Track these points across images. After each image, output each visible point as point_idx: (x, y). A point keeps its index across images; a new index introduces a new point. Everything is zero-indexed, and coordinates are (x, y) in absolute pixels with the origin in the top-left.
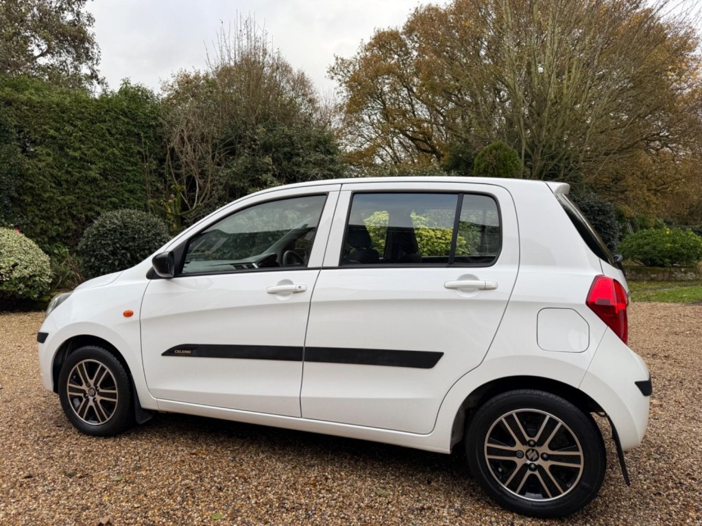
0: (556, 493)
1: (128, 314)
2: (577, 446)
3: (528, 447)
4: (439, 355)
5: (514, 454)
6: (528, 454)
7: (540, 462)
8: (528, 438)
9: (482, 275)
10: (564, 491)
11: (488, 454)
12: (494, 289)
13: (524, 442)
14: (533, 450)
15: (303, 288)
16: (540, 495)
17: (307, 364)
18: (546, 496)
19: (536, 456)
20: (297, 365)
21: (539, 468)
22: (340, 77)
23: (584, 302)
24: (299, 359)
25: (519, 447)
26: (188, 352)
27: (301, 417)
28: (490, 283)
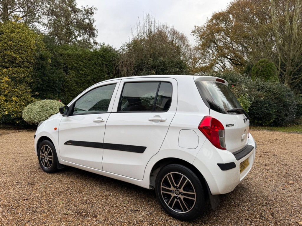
0: (186, 210)
1: (56, 129)
2: (194, 191)
3: (176, 189)
4: (145, 148)
5: (170, 191)
6: (176, 192)
7: (180, 196)
8: (175, 185)
9: (162, 115)
10: (189, 210)
11: (162, 190)
12: (165, 121)
13: (174, 187)
14: (178, 190)
15: (104, 120)
16: (181, 211)
17: (104, 150)
18: (182, 211)
19: (179, 193)
20: (101, 150)
21: (180, 198)
22: (197, 34)
23: (197, 127)
24: (101, 148)
25: (172, 188)
26: (71, 143)
27: (103, 170)
28: (163, 119)
